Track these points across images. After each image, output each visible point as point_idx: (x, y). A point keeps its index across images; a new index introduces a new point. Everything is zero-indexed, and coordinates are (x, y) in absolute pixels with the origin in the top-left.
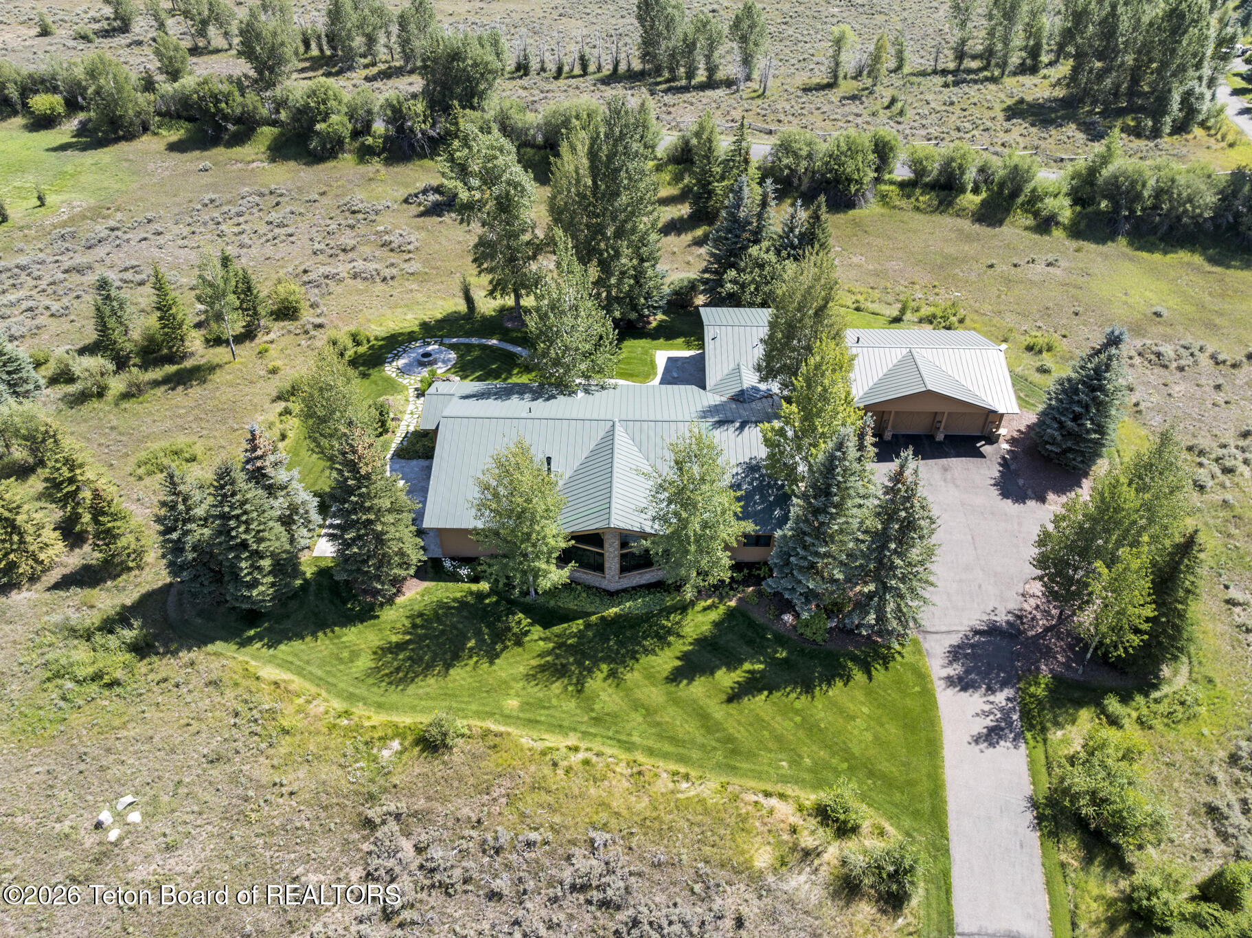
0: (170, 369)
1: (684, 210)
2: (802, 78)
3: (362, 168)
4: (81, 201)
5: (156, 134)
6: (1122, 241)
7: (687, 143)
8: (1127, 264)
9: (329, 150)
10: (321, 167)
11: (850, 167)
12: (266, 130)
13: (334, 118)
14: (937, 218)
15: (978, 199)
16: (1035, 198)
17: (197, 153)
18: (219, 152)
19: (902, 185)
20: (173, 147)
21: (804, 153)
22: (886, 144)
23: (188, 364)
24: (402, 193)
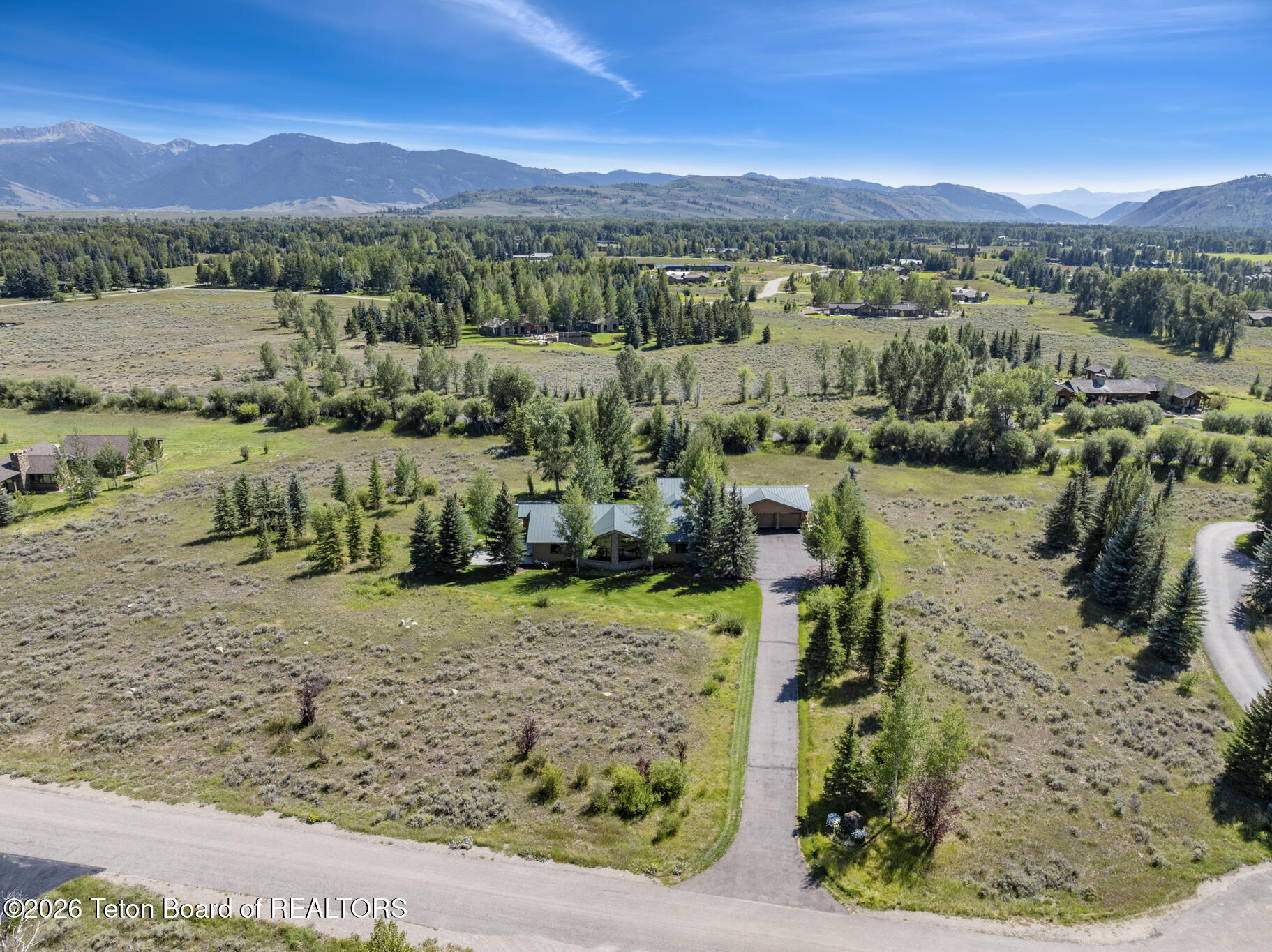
0: (375, 512)
1: (648, 455)
2: (723, 399)
3: (452, 440)
4: (287, 453)
5: (317, 425)
6: (903, 464)
7: (648, 423)
8: (903, 473)
9: (432, 430)
10: (426, 440)
11: (742, 430)
12: (390, 421)
13: (436, 413)
14: (796, 457)
15: (819, 447)
16: (850, 445)
17: (348, 434)
18: (361, 433)
19: (776, 443)
20: (331, 431)
21: (716, 424)
22: (763, 419)
23: (383, 510)
24: (481, 450)
